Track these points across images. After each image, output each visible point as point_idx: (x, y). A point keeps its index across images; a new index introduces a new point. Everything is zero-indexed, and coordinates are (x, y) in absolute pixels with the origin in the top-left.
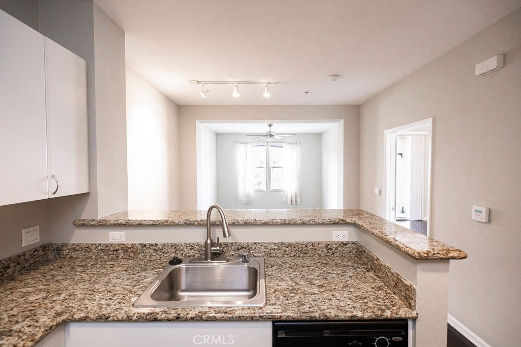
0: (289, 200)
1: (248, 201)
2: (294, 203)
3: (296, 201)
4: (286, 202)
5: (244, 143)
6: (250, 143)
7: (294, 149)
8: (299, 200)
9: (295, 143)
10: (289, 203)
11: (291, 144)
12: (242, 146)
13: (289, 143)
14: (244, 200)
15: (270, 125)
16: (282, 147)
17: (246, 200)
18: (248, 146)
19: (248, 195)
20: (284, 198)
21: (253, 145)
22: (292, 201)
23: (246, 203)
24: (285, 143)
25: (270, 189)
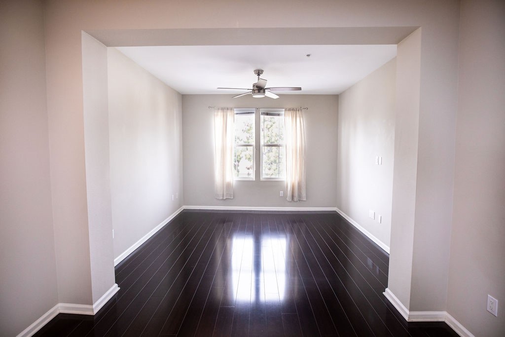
0: (289, 194)
1: (228, 194)
3: (300, 196)
4: (285, 197)
5: (223, 109)
6: (231, 109)
7: (298, 120)
9: (300, 110)
10: (289, 198)
12: (220, 113)
13: (290, 110)
14: (222, 193)
15: (259, 73)
16: (279, 115)
17: (225, 194)
18: (229, 113)
19: (229, 186)
20: (282, 192)
21: (235, 112)
22: (293, 196)
23: (225, 198)
24: (284, 110)
25: (261, 178)
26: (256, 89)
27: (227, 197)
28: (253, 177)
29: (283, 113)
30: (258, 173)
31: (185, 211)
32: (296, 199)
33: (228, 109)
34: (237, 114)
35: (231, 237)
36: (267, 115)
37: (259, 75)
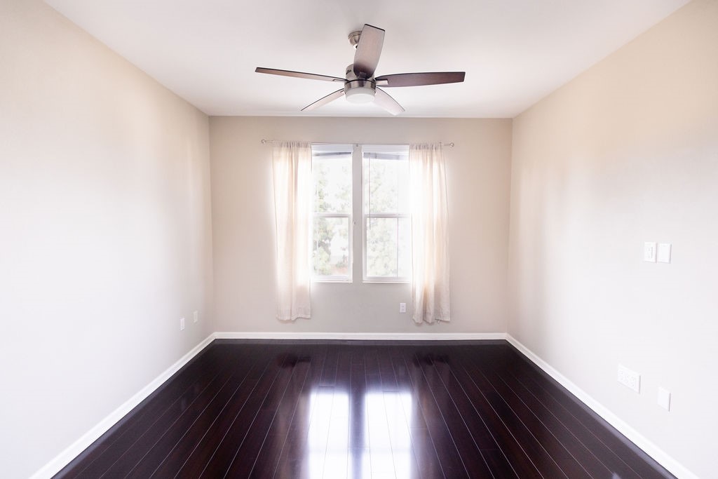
0: (418, 308)
1: (300, 310)
2: (431, 316)
3: (438, 311)
4: (410, 314)
5: (290, 145)
6: (306, 146)
7: (435, 164)
9: (438, 146)
10: (418, 316)
11: (425, 147)
12: (284, 153)
13: (419, 147)
14: (288, 308)
16: (398, 157)
17: (294, 309)
18: (302, 153)
19: (301, 294)
20: (403, 305)
21: (314, 152)
22: (425, 313)
23: (293, 319)
24: (408, 147)
25: (364, 278)
26: (353, 76)
27: (299, 316)
28: (348, 276)
29: (406, 153)
30: (358, 268)
31: (216, 342)
32: (430, 318)
33: (299, 145)
34: (318, 155)
35: (306, 390)
36: (376, 157)
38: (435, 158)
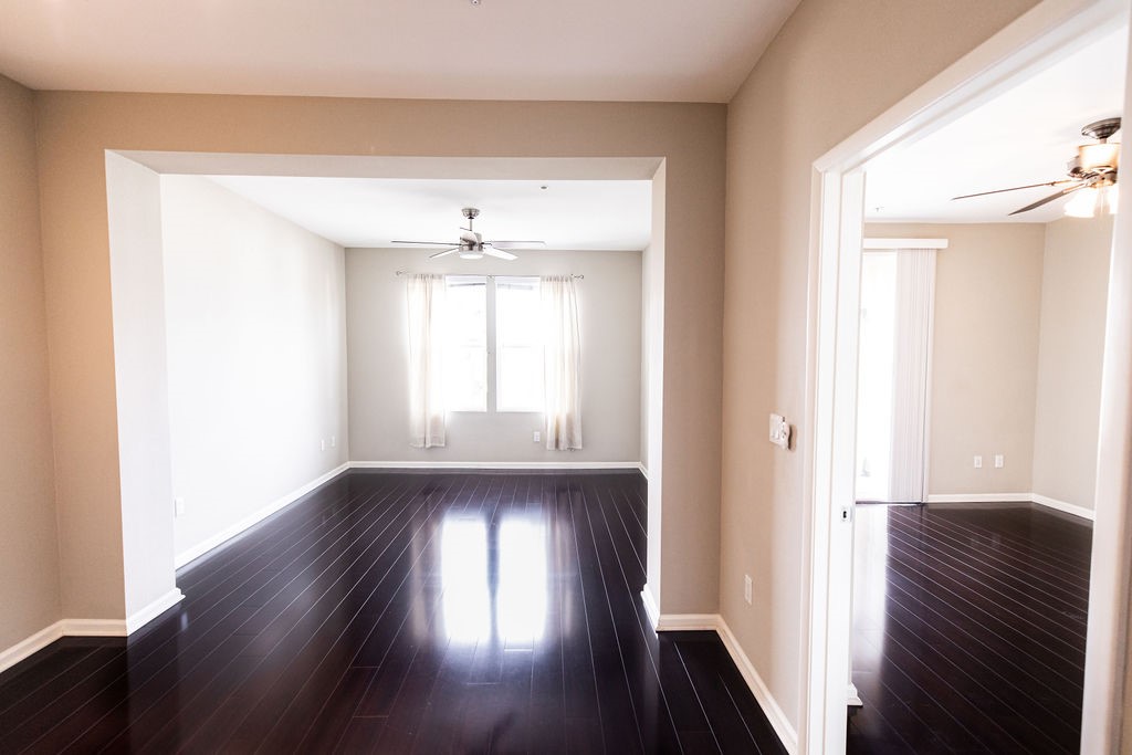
0: (550, 437)
1: (434, 439)
2: (563, 445)
3: (571, 440)
4: (543, 443)
5: (423, 277)
6: (440, 277)
7: (566, 295)
8: (578, 437)
9: (569, 279)
10: (550, 445)
11: (556, 279)
12: (419, 284)
13: (550, 279)
14: (422, 436)
15: (470, 214)
16: (531, 288)
17: (428, 436)
18: (435, 283)
19: (436, 423)
20: (537, 434)
21: (448, 283)
22: (557, 442)
23: (427, 446)
24: (540, 279)
25: (498, 408)
27: (433, 445)
28: (482, 405)
29: (538, 284)
30: (492, 397)
31: (350, 472)
32: (562, 447)
33: (433, 277)
34: (452, 286)
35: (438, 516)
36: (510, 288)
37: (471, 218)
38: (565, 290)
